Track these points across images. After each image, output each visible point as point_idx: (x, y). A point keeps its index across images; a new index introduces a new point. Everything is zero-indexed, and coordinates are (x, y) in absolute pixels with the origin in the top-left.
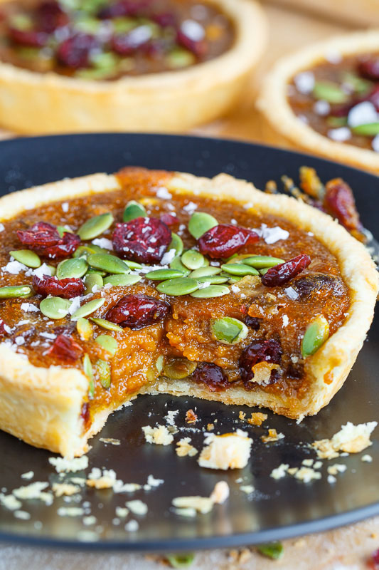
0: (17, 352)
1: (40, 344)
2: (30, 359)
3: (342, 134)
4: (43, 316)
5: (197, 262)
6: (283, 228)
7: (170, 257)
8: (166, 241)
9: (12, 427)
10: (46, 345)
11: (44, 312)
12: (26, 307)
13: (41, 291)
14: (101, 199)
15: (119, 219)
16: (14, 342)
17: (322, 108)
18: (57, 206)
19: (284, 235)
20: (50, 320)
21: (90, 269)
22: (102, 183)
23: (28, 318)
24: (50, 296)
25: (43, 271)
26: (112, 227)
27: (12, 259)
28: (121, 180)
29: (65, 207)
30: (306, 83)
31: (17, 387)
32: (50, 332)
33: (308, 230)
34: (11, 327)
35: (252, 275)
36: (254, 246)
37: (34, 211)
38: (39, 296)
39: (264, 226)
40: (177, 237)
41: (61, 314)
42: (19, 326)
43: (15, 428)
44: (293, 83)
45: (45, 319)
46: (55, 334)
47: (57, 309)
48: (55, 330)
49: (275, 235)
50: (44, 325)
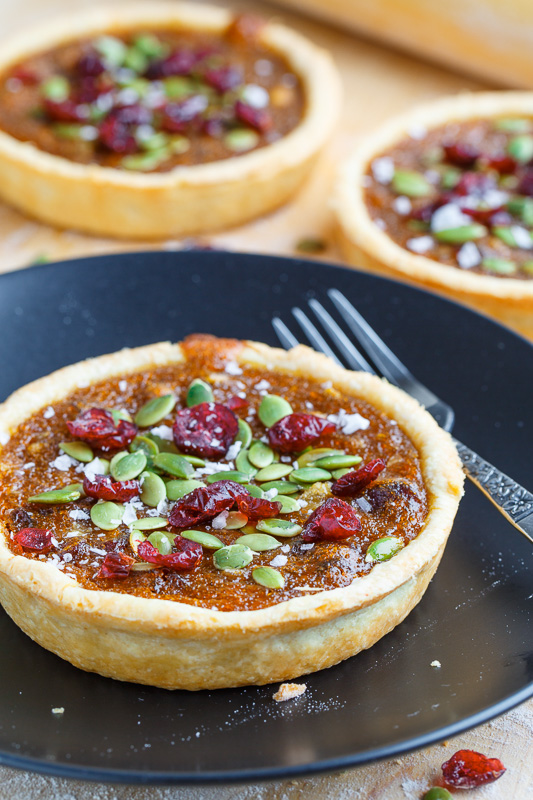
0: (65, 571)
1: (90, 562)
2: (79, 579)
4: (94, 526)
5: (265, 459)
6: (363, 415)
7: (235, 450)
8: (230, 435)
9: (59, 650)
10: (96, 564)
11: (95, 521)
12: (76, 514)
13: (92, 496)
14: (164, 375)
15: (183, 402)
16: (62, 559)
18: (112, 385)
19: (364, 424)
20: (102, 531)
21: (151, 466)
22: (165, 353)
23: (77, 530)
24: (101, 501)
25: (95, 468)
26: (174, 411)
27: (61, 452)
28: (186, 351)
29: (123, 386)
32: (100, 548)
33: (391, 417)
34: (59, 541)
35: (323, 481)
36: (329, 437)
37: (86, 391)
38: (90, 499)
39: (342, 412)
40: (245, 427)
41: (115, 524)
42: (68, 539)
43: (62, 651)
45: (96, 529)
46: (106, 550)
47: (112, 516)
48: (105, 544)
49: (354, 422)
50: (96, 537)
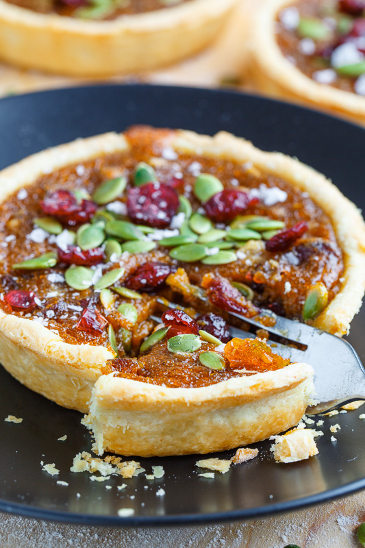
0: (49, 327)
1: (69, 317)
2: (61, 334)
3: (326, 76)
4: (69, 287)
5: (204, 227)
6: (283, 189)
7: (179, 220)
8: (173, 208)
9: (45, 392)
10: (74, 318)
11: (70, 283)
12: (53, 277)
13: (66, 262)
14: (114, 160)
15: (131, 183)
16: (45, 316)
17: (308, 47)
18: (71, 170)
19: (281, 196)
20: (76, 291)
21: (108, 236)
22: (112, 143)
23: (55, 290)
24: (73, 266)
25: (65, 240)
26: (125, 191)
27: (36, 226)
28: (130, 140)
29: (80, 170)
30: (291, 19)
31: (51, 361)
32: (76, 305)
33: (303, 190)
34: (42, 300)
35: (256, 240)
36: (254, 207)
37: (50, 176)
38: (63, 265)
39: (263, 187)
40: (184, 201)
41: (86, 285)
42: (49, 299)
43: (48, 392)
44: (278, 20)
45: (71, 289)
46: (82, 306)
47: (83, 278)
48: (81, 302)
49: (274, 195)
50: (71, 296)
